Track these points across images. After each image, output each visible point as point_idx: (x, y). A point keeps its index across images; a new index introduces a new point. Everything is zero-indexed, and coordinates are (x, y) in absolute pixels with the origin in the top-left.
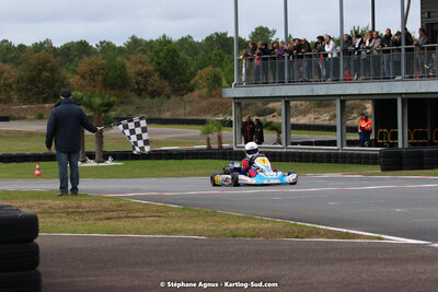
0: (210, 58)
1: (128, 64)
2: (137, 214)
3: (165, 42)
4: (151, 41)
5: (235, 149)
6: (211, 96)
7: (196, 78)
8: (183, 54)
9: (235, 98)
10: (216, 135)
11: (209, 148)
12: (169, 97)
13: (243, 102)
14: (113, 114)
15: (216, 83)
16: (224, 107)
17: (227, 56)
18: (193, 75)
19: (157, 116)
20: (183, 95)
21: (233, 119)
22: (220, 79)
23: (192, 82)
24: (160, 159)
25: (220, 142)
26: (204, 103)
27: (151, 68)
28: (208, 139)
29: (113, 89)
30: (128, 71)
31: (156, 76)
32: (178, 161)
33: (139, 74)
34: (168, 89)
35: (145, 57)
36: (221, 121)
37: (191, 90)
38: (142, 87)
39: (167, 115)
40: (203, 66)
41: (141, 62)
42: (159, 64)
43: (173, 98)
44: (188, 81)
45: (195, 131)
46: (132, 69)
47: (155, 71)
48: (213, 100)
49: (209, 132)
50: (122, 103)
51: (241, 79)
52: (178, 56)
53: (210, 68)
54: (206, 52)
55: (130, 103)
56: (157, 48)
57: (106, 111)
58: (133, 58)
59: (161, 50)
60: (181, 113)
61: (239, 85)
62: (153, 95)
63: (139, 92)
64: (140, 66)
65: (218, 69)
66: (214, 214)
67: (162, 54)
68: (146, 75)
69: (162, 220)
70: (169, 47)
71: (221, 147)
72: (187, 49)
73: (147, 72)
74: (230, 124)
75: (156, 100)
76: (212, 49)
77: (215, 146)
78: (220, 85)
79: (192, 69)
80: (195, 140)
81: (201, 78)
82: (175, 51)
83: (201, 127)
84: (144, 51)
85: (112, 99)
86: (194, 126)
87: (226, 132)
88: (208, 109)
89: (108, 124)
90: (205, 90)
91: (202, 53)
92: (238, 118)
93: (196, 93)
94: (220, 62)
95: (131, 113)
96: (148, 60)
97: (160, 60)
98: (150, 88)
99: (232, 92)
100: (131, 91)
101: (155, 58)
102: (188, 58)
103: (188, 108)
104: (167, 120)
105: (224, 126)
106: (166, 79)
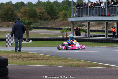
0: (63, 8)
1: (37, 9)
2: (40, 59)
3: (49, 2)
4: (44, 2)
6: (64, 20)
7: (59, 14)
9: (72, 21)
10: (65, 33)
11: (63, 37)
12: (50, 20)
13: (74, 23)
14: (32, 26)
15: (65, 16)
16: (68, 24)
17: (69, 7)
18: (58, 13)
19: (46, 26)
20: (55, 20)
21: (71, 28)
22: (67, 15)
23: (58, 16)
24: (47, 41)
25: (67, 35)
26: (62, 23)
27: (44, 11)
28: (63, 34)
29: (32, 17)
30: (37, 12)
31: (46, 14)
32: (53, 42)
33: (40, 13)
34: (50, 18)
35: (42, 7)
36: (67, 28)
37: (57, 18)
38: (41, 17)
39: (49, 26)
40: (61, 10)
41: (41, 9)
42: (47, 10)
43: (51, 21)
45: (59, 32)
46: (38, 11)
47: (46, 12)
48: (64, 21)
49: (63, 32)
50: (35, 22)
51: (73, 15)
52: (53, 7)
53: (64, 11)
54: (62, 6)
55: (37, 22)
56: (46, 4)
57: (30, 25)
58: (39, 7)
60: (54, 26)
61: (73, 17)
62: (45, 20)
63: (40, 19)
64: (41, 10)
65: (66, 12)
66: (65, 59)
67: (48, 6)
68: (43, 13)
69: (48, 61)
70: (50, 4)
71: (67, 37)
72: (56, 5)
73: (43, 12)
74: (70, 30)
75: (46, 21)
76: (64, 5)
77: (65, 37)
78: (67, 17)
79: (58, 11)
80: (59, 35)
81: (61, 14)
82: (52, 5)
83: (60, 30)
84: (42, 5)
85: (32, 21)
86: (58, 30)
87: (68, 32)
88: (63, 25)
89: (31, 29)
90: (62, 18)
92: (73, 27)
93: (59, 19)
94: (67, 9)
95: (38, 25)
96: (44, 8)
97: (47, 8)
98: (44, 17)
99: (71, 19)
100: (38, 18)
101: (46, 8)
102: (56, 8)
103: (56, 24)
104: (49, 28)
105: (68, 30)
106: (49, 14)
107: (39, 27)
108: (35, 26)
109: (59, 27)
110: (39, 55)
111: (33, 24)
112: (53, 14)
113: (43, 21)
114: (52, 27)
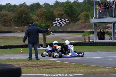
0: (85, 8)
1: (55, 11)
2: (59, 67)
3: (68, 3)
4: (63, 2)
5: (95, 42)
6: (86, 22)
7: (80, 16)
8: (75, 7)
9: (94, 23)
10: (87, 37)
11: (85, 41)
13: (98, 24)
15: (87, 17)
16: (90, 26)
17: (91, 7)
18: (79, 15)
19: (65, 30)
20: (75, 22)
21: (94, 31)
22: (89, 16)
23: (78, 17)
25: (89, 39)
26: (83, 25)
27: (63, 12)
28: (85, 38)
29: (49, 20)
31: (65, 16)
33: (59, 15)
35: (61, 9)
36: (89, 31)
37: (78, 20)
39: (69, 30)
40: (82, 11)
41: (59, 10)
42: (66, 11)
43: (71, 23)
44: (77, 17)
45: (80, 35)
46: (56, 13)
47: (65, 13)
48: (87, 24)
49: (85, 36)
51: (96, 16)
52: (73, 8)
53: (85, 12)
54: (84, 6)
56: (65, 5)
58: (56, 9)
60: (74, 29)
61: (96, 18)
64: (59, 12)
65: (88, 12)
66: (87, 66)
67: (67, 7)
69: (68, 69)
70: (70, 4)
71: (89, 41)
72: (76, 5)
73: (62, 14)
76: (86, 5)
77: (87, 41)
78: (89, 18)
79: (78, 13)
80: (80, 39)
81: (82, 16)
82: (72, 6)
83: (82, 34)
84: (60, 6)
85: (49, 24)
87: (91, 36)
88: (85, 27)
90: (83, 20)
91: (82, 6)
92: (96, 30)
93: (80, 21)
95: (56, 29)
97: (67, 10)
99: (93, 21)
101: (65, 9)
102: (77, 8)
103: (77, 27)
104: (69, 31)
105: (91, 33)
106: (69, 16)
107: (58, 30)
108: (54, 30)
109: (80, 30)
110: (58, 62)
112: (73, 15)
114: (72, 30)
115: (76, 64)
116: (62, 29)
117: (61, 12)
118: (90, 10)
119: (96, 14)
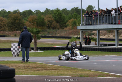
0: (72, 16)
1: (45, 18)
2: (48, 69)
3: (57, 10)
4: (53, 10)
6: (73, 29)
7: (68, 23)
8: (63, 15)
9: (81, 30)
12: (59, 29)
13: (84, 31)
14: (40, 35)
15: (75, 24)
16: (77, 33)
17: (78, 15)
18: (67, 21)
19: (54, 35)
20: (63, 28)
21: (80, 36)
22: (76, 23)
23: (67, 24)
24: (56, 50)
26: (71, 31)
27: (53, 19)
29: (40, 26)
30: (45, 20)
31: (55, 22)
32: (62, 51)
33: (49, 21)
34: (58, 26)
35: (51, 16)
36: (76, 37)
37: (66, 27)
38: (50, 25)
39: (58, 35)
40: (70, 18)
41: (49, 17)
42: (55, 18)
43: (60, 29)
44: (65, 24)
45: (67, 41)
46: (46, 19)
48: (74, 30)
49: (72, 41)
50: (43, 31)
52: (62, 15)
53: (73, 19)
54: (71, 14)
55: (46, 31)
56: (55, 12)
57: (38, 34)
58: (47, 16)
59: (56, 13)
60: (63, 34)
61: (82, 25)
62: (54, 28)
63: (49, 27)
64: (49, 18)
65: (75, 20)
66: (74, 69)
67: (56, 15)
68: (51, 22)
69: (57, 71)
70: (59, 12)
72: (65, 13)
73: (51, 20)
74: (79, 38)
75: (55, 30)
76: (73, 13)
78: (76, 25)
79: (67, 20)
81: (70, 23)
82: (61, 13)
83: (70, 39)
84: (50, 14)
85: (40, 30)
86: (67, 39)
88: (72, 33)
89: (39, 38)
90: (71, 27)
91: (70, 14)
92: (82, 36)
93: (68, 28)
94: (76, 17)
95: (46, 34)
96: (52, 16)
97: (56, 17)
98: (52, 26)
99: (80, 28)
100: (46, 27)
101: (54, 16)
102: (65, 16)
103: (65, 33)
104: (58, 37)
105: (77, 39)
106: (58, 23)
107: (48, 35)
108: (44, 35)
109: (68, 36)
110: (48, 65)
111: (41, 32)
112: (62, 22)
113: (52, 30)
114: (61, 36)
115: (64, 67)
116: (51, 34)
117: (51, 19)
118: (77, 18)
119: (83, 21)
